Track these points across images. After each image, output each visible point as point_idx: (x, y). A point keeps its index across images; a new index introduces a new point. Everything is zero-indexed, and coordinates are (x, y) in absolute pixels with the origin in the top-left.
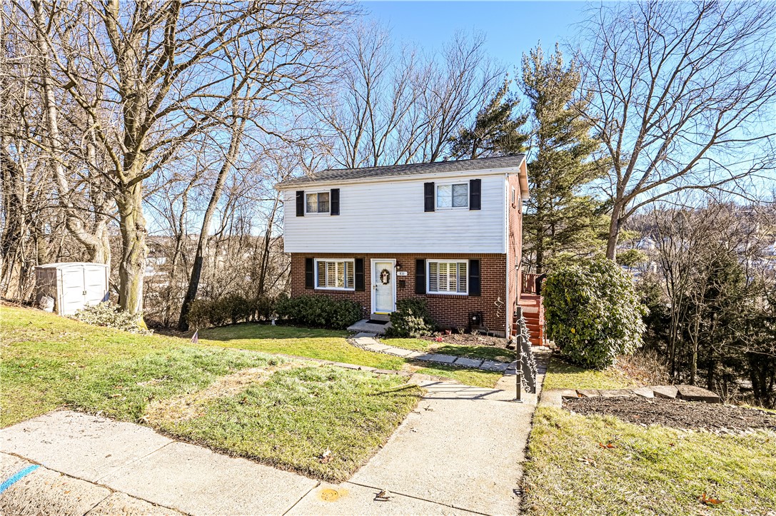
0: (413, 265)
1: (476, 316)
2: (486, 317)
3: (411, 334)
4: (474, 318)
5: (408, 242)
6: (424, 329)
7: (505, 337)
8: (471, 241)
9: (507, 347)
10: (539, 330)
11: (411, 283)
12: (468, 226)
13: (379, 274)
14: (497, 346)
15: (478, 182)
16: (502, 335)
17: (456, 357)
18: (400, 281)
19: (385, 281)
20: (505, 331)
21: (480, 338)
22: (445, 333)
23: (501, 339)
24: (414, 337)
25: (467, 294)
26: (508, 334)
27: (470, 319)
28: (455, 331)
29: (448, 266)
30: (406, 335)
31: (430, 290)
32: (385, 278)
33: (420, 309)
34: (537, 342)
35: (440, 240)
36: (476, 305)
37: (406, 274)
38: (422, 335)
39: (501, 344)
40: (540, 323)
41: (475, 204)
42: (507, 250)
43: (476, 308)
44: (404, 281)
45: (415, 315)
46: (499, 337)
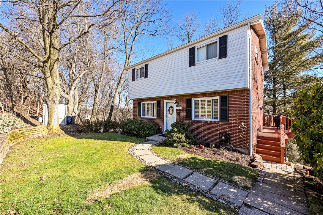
0: (185, 103)
1: (225, 136)
2: (233, 137)
3: (175, 145)
4: (223, 138)
5: (180, 87)
6: (185, 142)
7: (249, 154)
8: (220, 81)
9: (250, 164)
10: (280, 151)
11: (184, 114)
12: (218, 71)
13: (168, 109)
14: (239, 163)
15: (226, 37)
16: (247, 152)
17: (192, 171)
18: (178, 112)
19: (171, 113)
20: (249, 149)
21: (227, 153)
22: (200, 147)
23: (244, 156)
24: (176, 147)
25: (218, 120)
26: (252, 152)
27: (220, 138)
28: (207, 145)
29: (206, 102)
30: (171, 145)
31: (195, 118)
32: (171, 111)
33: (183, 129)
34: (279, 160)
35: (198, 84)
36: (225, 128)
37: (181, 108)
38: (183, 146)
39: (243, 161)
40: (282, 146)
41: (223, 54)
42: (250, 85)
43: (225, 130)
44: (180, 113)
45: (179, 132)
46: (243, 153)
